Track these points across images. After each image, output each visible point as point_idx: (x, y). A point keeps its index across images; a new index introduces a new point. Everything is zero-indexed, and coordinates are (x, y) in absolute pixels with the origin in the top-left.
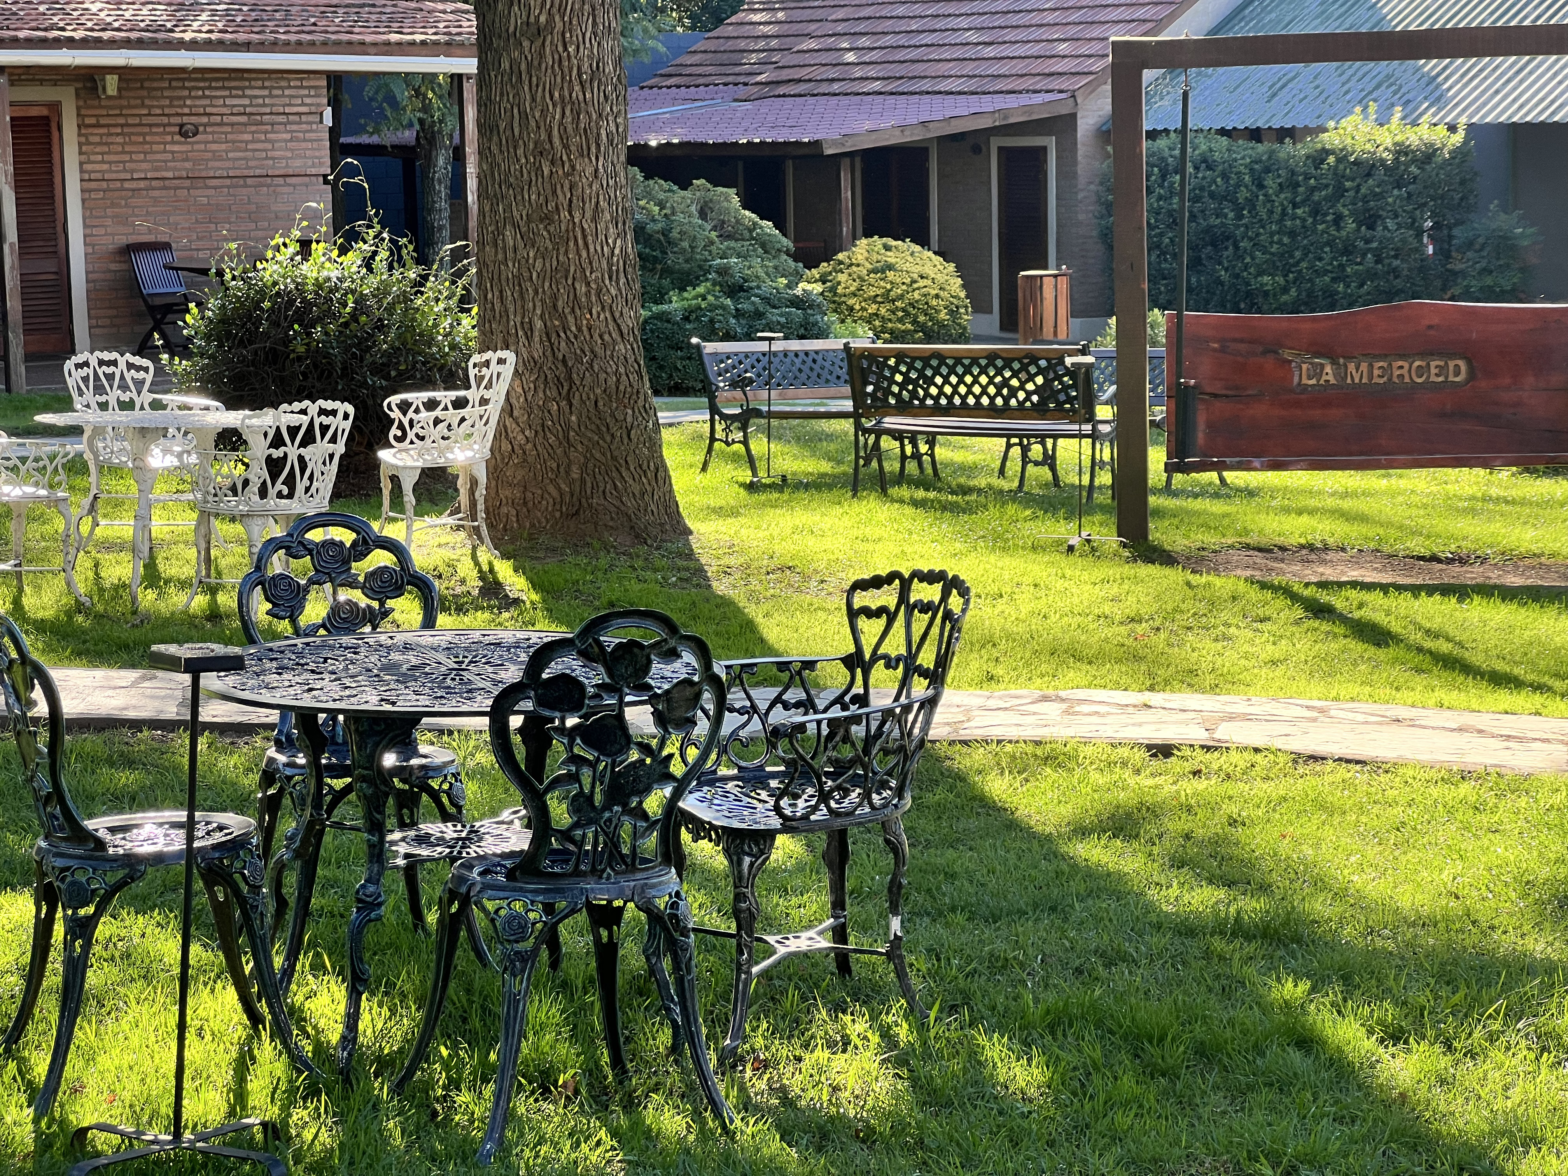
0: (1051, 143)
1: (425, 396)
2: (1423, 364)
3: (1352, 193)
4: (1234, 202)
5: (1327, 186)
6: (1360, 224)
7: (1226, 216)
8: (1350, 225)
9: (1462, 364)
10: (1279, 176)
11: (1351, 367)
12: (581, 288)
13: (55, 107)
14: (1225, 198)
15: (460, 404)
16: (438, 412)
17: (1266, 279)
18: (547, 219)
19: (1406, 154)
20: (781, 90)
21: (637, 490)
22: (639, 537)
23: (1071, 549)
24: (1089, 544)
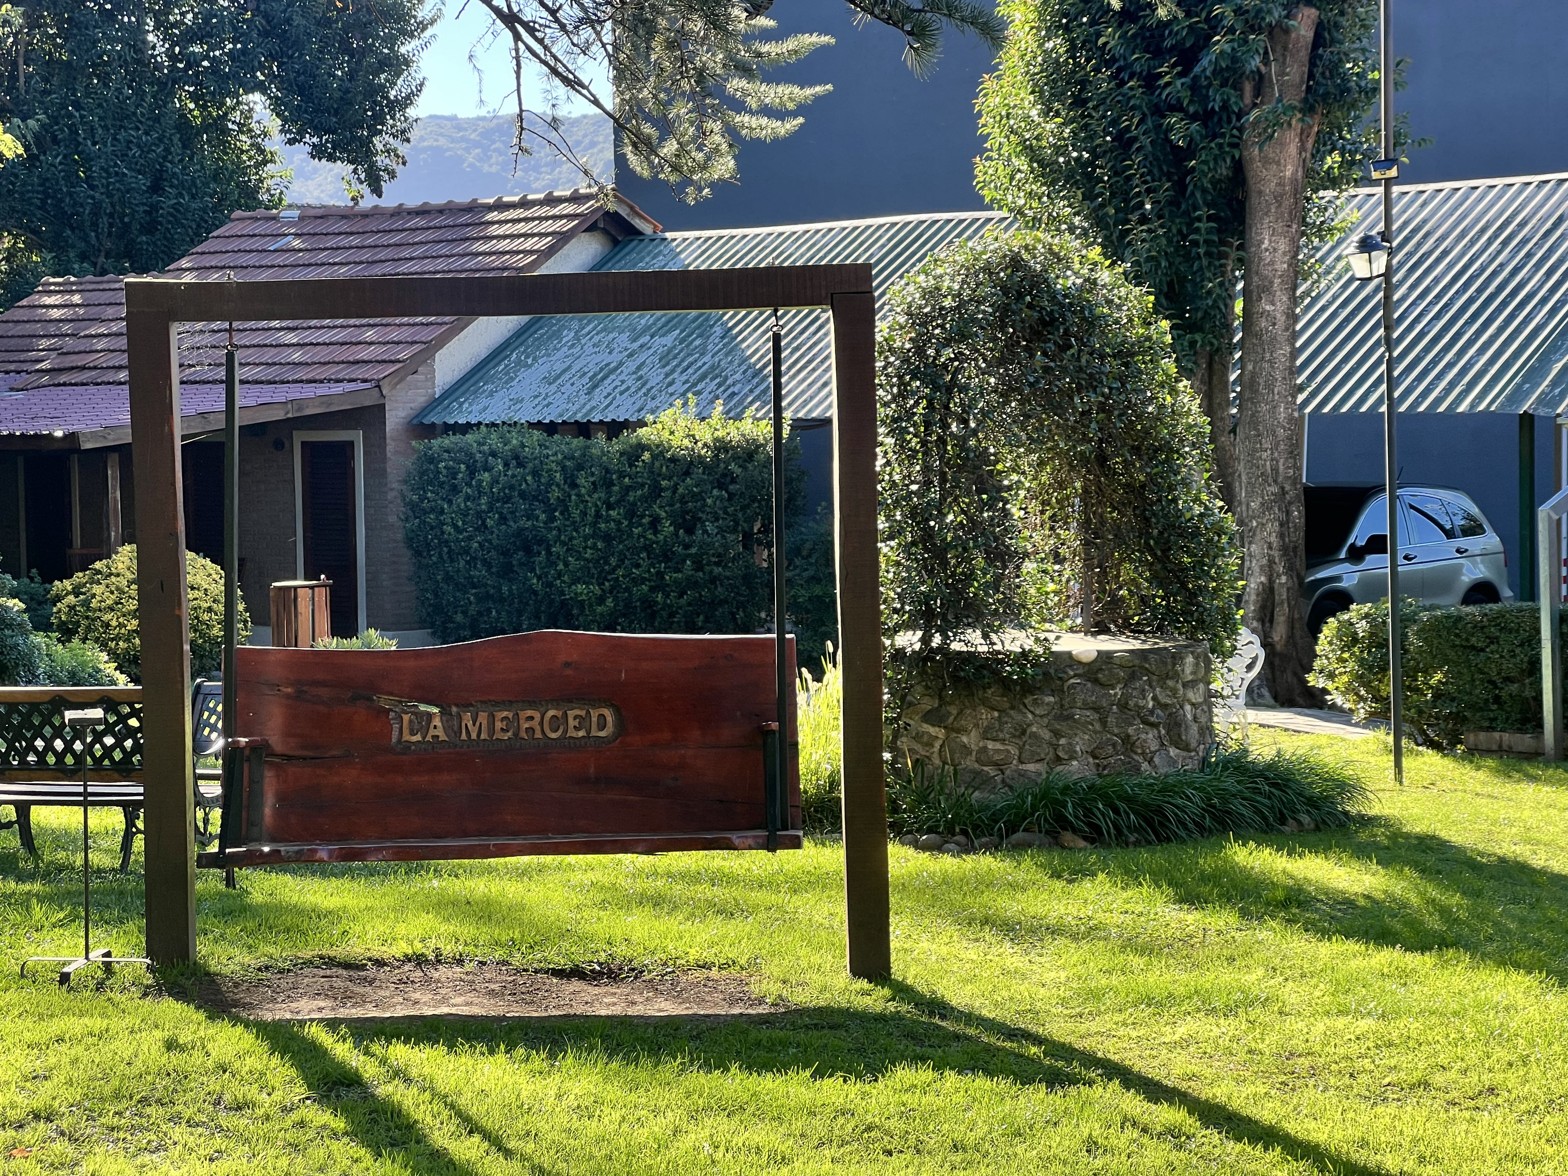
0: (358, 437)
2: (559, 714)
3: (668, 493)
4: (546, 502)
5: (643, 485)
6: (678, 527)
7: (537, 519)
8: (667, 528)
9: (608, 713)
10: (593, 474)
11: (467, 718)
14: (535, 498)
17: (580, 588)
19: (727, 451)
20: (63, 378)
23: (65, 978)
24: (108, 968)
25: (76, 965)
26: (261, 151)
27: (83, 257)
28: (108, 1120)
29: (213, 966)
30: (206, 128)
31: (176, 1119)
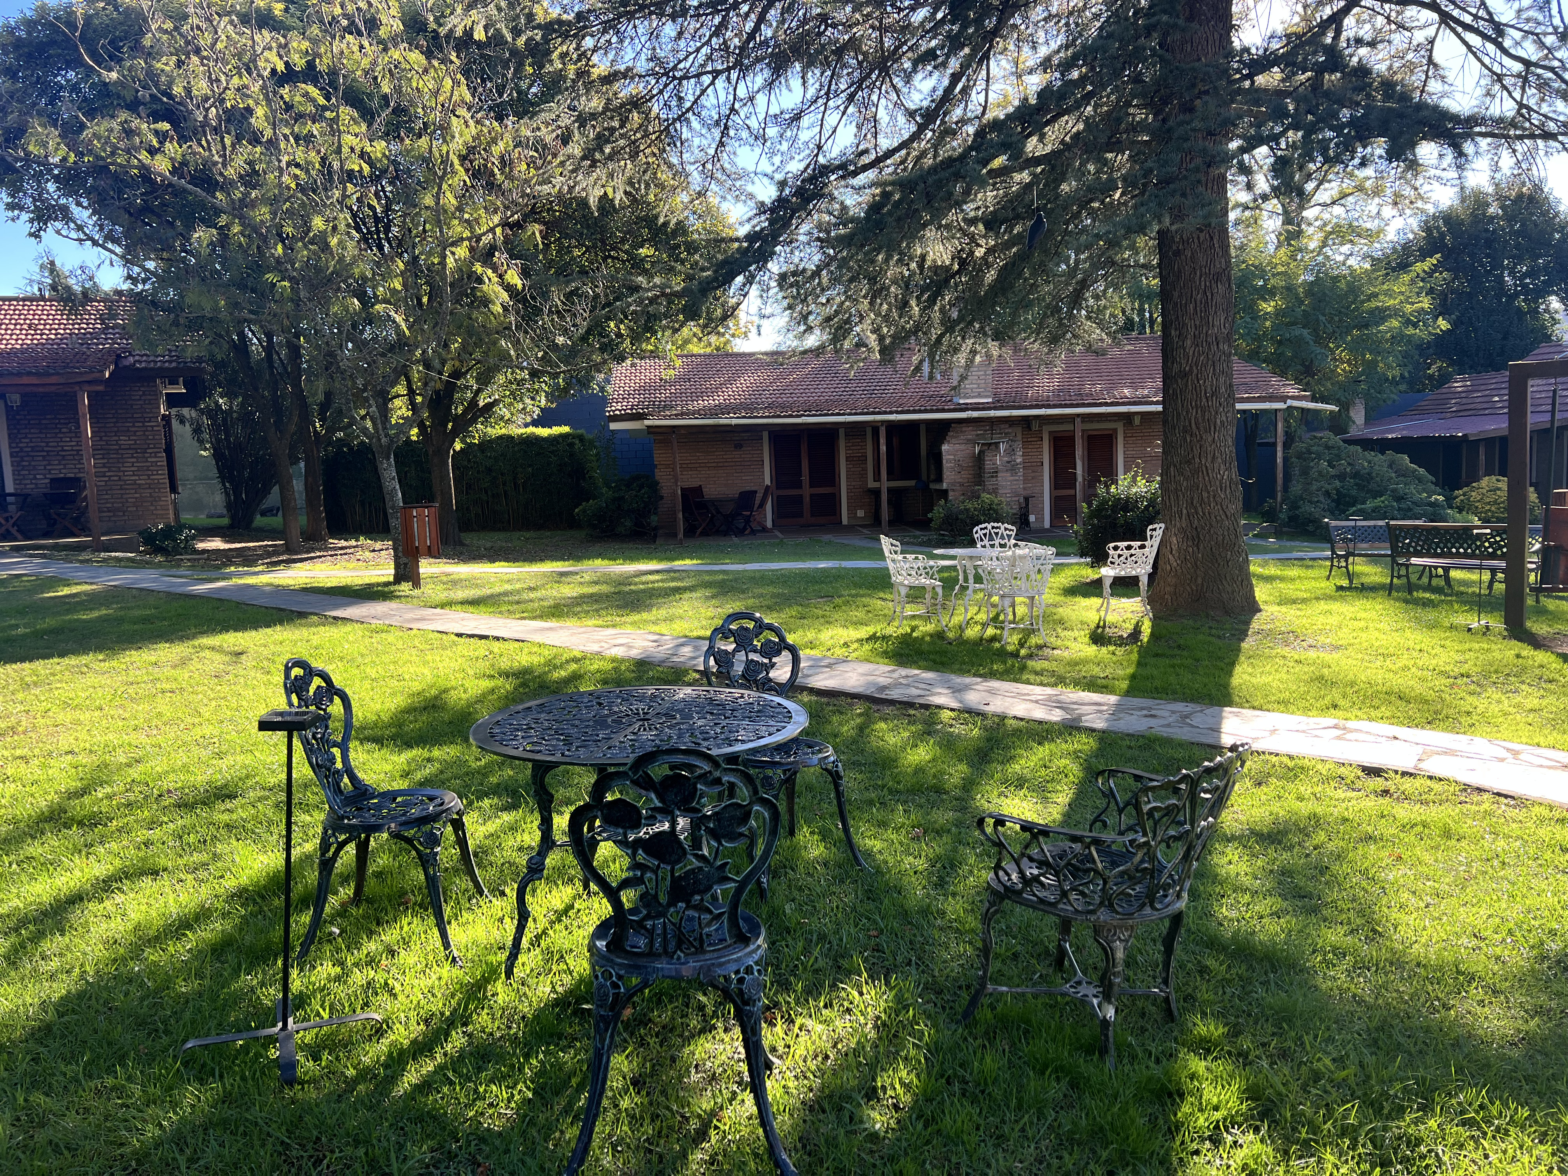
1: (1126, 544)
12: (1205, 495)
13: (1115, 430)
15: (1142, 547)
16: (1132, 551)
18: (1189, 462)
20: (1459, 414)
21: (1230, 589)
22: (1227, 613)
23: (1470, 630)
24: (1487, 627)
25: (1475, 625)
26: (1553, 319)
27: (1471, 367)
28: (1494, 679)
29: (1534, 630)
30: (1528, 312)
31: (1523, 682)
